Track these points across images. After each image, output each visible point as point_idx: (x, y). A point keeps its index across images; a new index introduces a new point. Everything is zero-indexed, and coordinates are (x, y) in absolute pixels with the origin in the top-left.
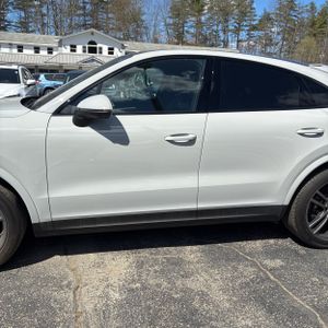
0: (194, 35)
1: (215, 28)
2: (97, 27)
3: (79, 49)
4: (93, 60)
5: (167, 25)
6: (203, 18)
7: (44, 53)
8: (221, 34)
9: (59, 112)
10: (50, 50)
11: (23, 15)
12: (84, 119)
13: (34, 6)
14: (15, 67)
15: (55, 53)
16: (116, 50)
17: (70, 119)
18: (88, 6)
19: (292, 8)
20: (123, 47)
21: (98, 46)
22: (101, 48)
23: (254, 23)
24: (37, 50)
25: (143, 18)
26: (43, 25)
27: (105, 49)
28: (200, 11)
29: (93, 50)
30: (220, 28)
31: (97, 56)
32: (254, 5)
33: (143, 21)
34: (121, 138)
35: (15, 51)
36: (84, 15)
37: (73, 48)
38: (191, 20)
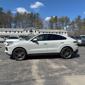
1: (60, 25)
2: (32, 26)
3: (28, 31)
4: (31, 34)
5: (49, 25)
7: (20, 33)
9: (31, 41)
10: (22, 32)
11: (15, 24)
12: (34, 41)
13: (18, 22)
14: (18, 36)
15: (23, 33)
16: (37, 31)
17: (32, 42)
18: (30, 22)
20: (38, 31)
21: (33, 31)
23: (70, 23)
24: (19, 32)
25: (43, 24)
26: (20, 26)
27: (34, 31)
28: (57, 21)
29: (31, 32)
30: (62, 25)
31: (32, 33)
32: (70, 20)
34: (38, 44)
35: (14, 32)
36: (29, 24)
37: (27, 31)
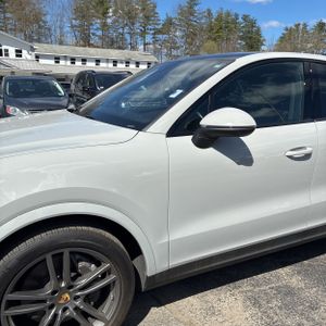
0: (100, 38)
1: (121, 31)
6: (109, 21)
8: (127, 37)
16: (24, 52)
19: (192, 14)
20: (33, 49)
21: (4, 47)
22: (7, 51)
27: (12, 51)
28: (105, 14)
30: (126, 31)
31: (3, 59)
33: (44, 22)
38: (97, 23)
